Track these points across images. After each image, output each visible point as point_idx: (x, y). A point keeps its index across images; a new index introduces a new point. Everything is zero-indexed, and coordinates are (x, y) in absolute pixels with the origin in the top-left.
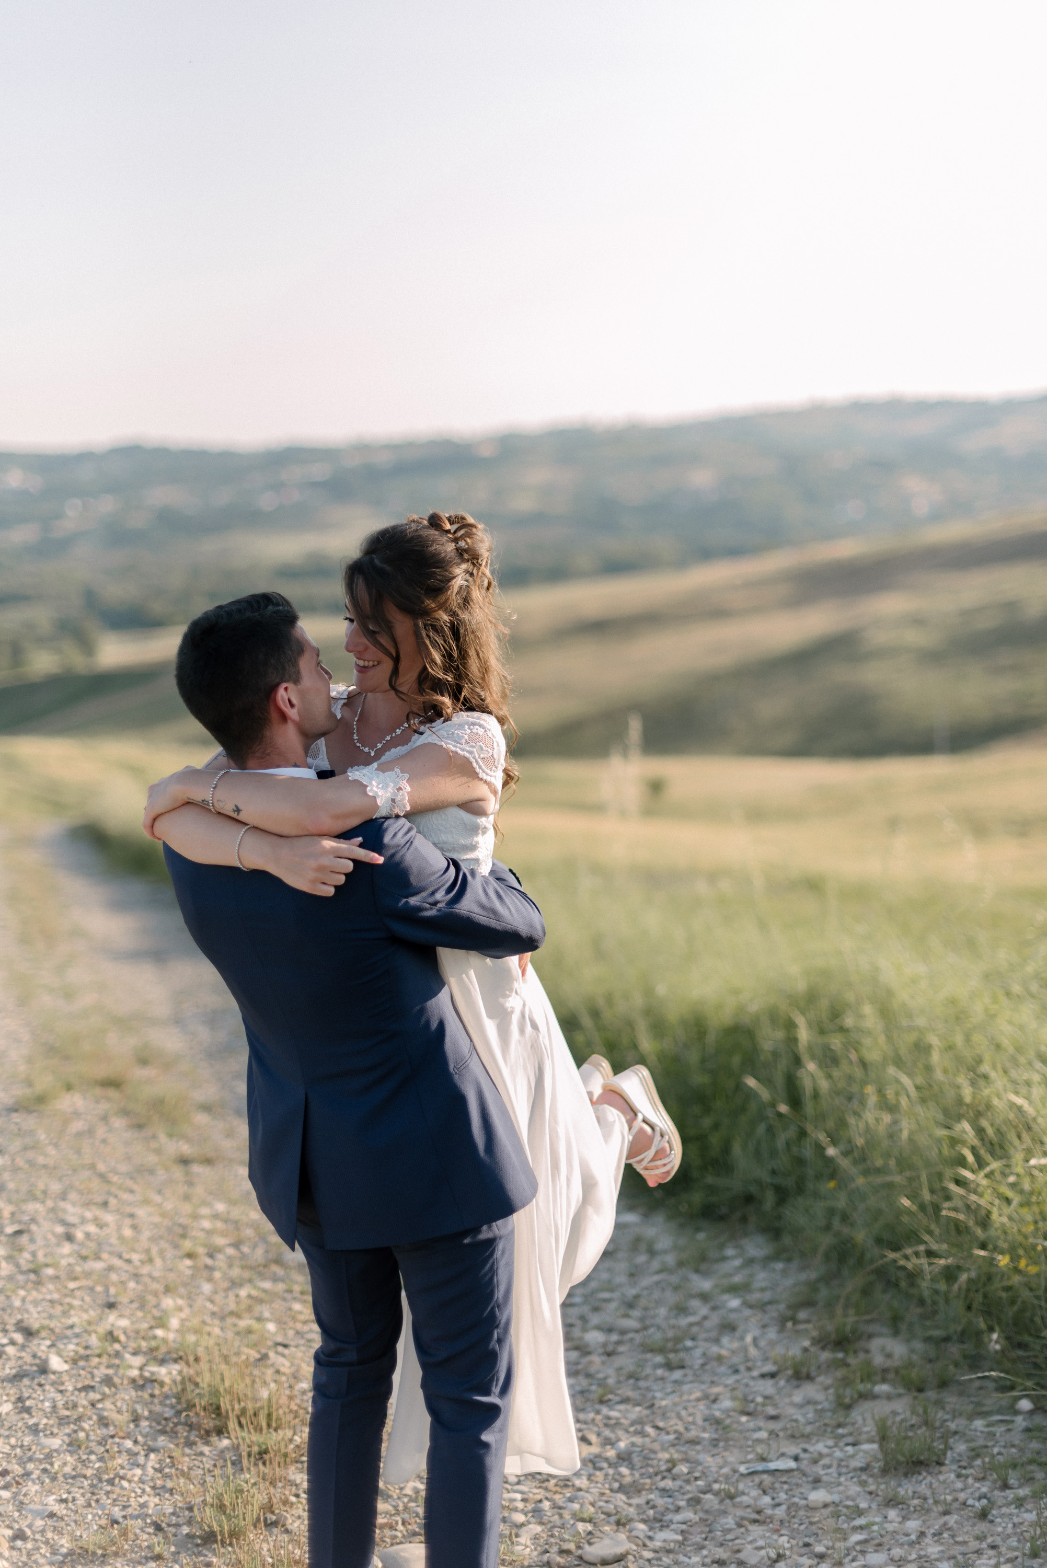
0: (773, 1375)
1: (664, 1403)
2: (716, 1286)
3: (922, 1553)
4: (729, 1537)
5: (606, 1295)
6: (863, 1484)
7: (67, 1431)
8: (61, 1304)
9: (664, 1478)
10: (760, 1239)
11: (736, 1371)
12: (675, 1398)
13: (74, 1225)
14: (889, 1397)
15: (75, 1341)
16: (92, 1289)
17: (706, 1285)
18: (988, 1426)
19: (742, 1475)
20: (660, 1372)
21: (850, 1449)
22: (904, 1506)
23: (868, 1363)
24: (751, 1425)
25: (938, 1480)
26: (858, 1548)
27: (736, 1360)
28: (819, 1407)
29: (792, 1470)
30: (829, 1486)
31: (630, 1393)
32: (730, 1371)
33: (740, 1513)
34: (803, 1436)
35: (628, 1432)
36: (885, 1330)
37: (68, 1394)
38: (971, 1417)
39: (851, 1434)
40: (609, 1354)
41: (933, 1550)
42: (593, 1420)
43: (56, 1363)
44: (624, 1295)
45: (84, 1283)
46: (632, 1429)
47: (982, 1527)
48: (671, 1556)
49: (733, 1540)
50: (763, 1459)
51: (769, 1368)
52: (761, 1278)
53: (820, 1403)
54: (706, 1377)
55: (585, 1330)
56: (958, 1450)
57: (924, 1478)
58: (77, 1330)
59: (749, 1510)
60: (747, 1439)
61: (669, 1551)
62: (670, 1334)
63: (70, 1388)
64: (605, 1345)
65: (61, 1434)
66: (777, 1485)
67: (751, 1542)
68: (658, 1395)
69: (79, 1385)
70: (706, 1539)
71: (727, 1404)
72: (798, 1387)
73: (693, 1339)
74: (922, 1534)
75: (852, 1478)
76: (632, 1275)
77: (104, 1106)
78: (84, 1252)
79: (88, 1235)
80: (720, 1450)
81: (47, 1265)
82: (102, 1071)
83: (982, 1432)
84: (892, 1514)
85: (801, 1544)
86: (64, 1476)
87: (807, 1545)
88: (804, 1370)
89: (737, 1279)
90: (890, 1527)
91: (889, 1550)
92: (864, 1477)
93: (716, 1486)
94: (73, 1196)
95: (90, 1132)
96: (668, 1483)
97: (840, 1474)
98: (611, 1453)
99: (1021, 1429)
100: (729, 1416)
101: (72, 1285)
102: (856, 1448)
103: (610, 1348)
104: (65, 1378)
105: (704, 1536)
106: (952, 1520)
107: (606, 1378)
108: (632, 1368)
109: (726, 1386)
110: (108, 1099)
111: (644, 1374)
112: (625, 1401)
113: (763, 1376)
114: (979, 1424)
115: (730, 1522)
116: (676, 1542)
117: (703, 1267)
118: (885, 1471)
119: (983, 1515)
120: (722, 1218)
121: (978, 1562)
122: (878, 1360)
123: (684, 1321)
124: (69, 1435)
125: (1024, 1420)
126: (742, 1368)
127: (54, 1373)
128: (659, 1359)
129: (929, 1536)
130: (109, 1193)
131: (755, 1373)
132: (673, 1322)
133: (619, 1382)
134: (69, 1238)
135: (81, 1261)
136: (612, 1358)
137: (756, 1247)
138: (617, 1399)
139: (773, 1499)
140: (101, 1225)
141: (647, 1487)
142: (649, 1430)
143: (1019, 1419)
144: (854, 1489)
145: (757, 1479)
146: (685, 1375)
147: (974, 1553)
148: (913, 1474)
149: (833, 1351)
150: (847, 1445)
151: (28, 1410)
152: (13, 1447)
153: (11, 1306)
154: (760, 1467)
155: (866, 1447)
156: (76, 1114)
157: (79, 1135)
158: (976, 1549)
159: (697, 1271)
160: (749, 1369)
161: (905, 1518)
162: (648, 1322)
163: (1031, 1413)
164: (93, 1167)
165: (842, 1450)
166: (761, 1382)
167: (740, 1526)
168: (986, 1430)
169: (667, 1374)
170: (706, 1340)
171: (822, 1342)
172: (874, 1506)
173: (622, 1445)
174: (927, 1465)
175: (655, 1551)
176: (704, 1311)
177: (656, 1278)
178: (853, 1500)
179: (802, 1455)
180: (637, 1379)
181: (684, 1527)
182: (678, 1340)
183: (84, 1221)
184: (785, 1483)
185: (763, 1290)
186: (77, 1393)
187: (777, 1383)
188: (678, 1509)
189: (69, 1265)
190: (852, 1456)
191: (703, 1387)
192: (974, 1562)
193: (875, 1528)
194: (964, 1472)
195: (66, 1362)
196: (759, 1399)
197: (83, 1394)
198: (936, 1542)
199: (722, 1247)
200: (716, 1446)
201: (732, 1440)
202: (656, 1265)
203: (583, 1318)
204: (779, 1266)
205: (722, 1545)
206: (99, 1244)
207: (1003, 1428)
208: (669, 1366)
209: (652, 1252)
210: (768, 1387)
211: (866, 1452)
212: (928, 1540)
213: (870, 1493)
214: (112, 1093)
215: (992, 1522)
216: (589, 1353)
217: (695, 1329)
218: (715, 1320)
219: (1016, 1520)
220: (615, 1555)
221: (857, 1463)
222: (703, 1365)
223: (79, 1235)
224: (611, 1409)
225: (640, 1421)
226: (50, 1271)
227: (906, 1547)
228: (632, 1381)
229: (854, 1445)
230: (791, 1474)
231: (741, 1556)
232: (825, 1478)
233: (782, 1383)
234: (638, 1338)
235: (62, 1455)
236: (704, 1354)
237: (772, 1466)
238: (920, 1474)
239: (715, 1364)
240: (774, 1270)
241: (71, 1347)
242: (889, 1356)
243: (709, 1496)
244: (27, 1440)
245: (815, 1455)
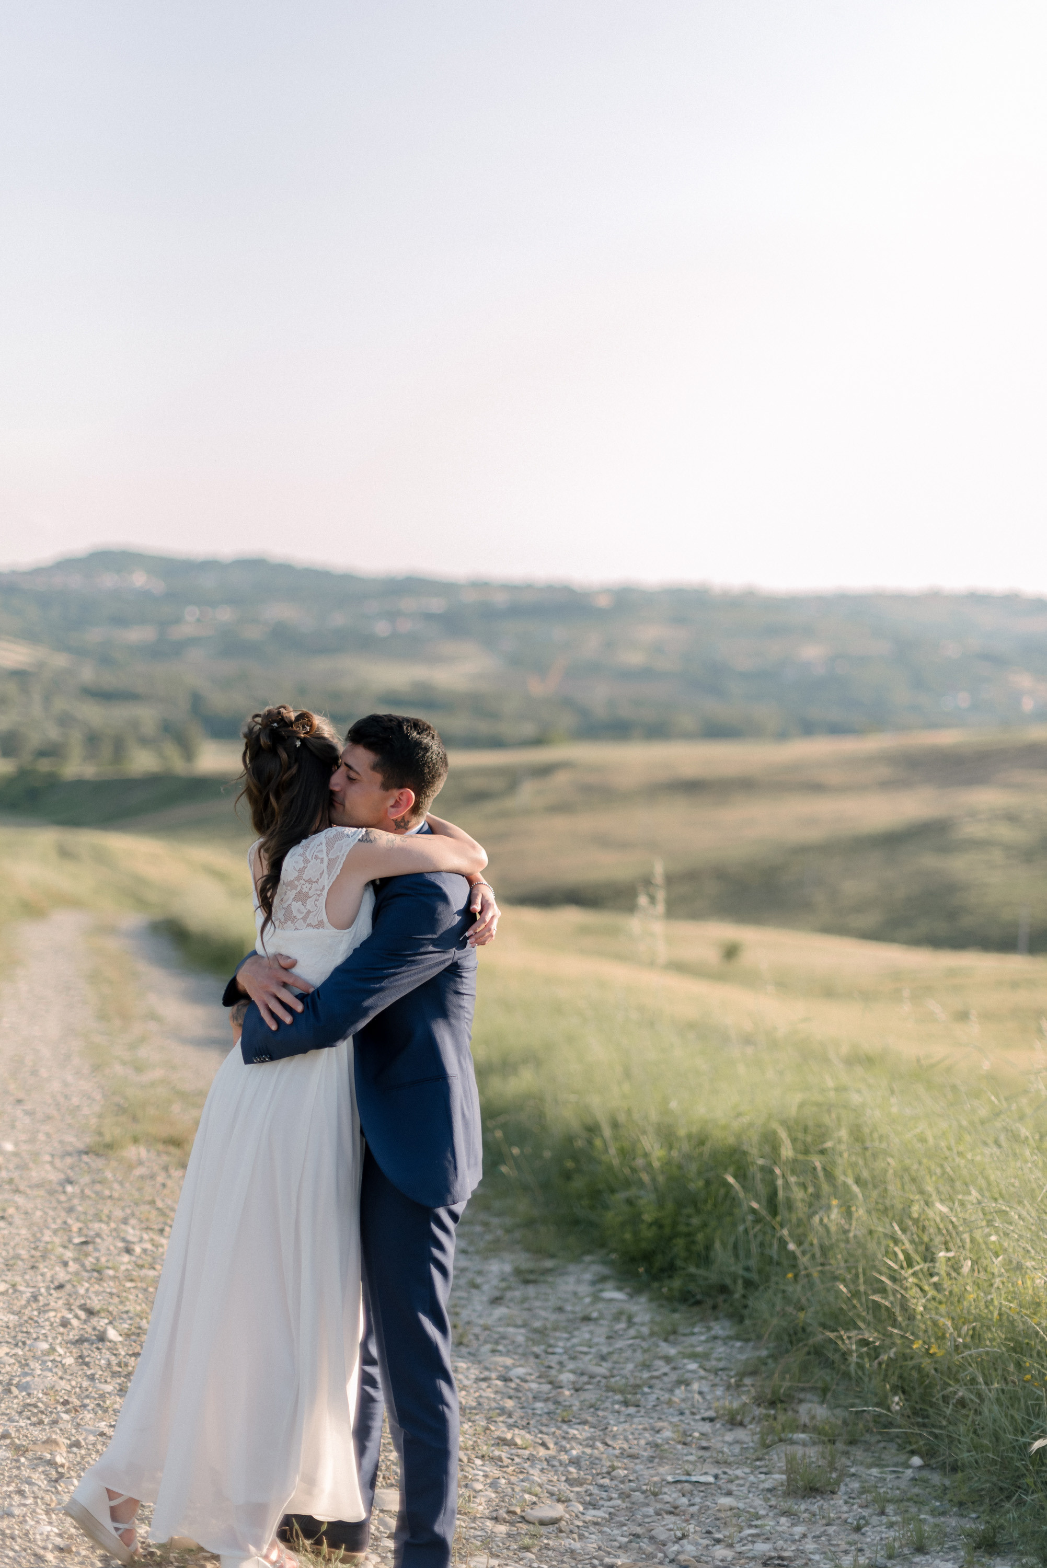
0: (711, 1420)
1: (615, 1429)
2: (680, 1353)
3: (801, 1548)
4: (647, 1520)
5: (585, 1349)
6: (767, 1500)
7: (119, 1381)
8: (118, 1297)
9: (603, 1478)
10: (727, 1323)
11: (682, 1414)
12: (627, 1426)
13: (133, 1243)
14: (804, 1444)
15: (129, 1322)
16: (145, 1290)
17: (672, 1351)
18: (881, 1473)
19: (669, 1483)
20: (617, 1407)
21: (762, 1477)
22: (796, 1517)
23: (795, 1420)
24: (685, 1451)
25: (829, 1504)
26: (750, 1539)
27: (683, 1405)
28: (745, 1446)
29: (710, 1484)
30: (738, 1498)
31: (590, 1419)
32: (678, 1413)
33: (659, 1506)
34: (725, 1462)
35: (581, 1444)
36: (815, 1398)
37: (121, 1357)
38: (870, 1466)
39: (767, 1466)
40: (577, 1390)
41: (810, 1546)
42: (554, 1433)
43: (112, 1334)
44: (600, 1350)
45: (139, 1285)
46: (585, 1443)
47: (856, 1537)
48: (597, 1527)
49: (649, 1523)
50: (689, 1474)
51: (711, 1414)
52: (720, 1350)
53: (747, 1443)
54: (655, 1415)
55: (560, 1372)
56: (851, 1487)
57: (818, 1501)
58: (131, 1315)
59: (667, 1505)
60: (679, 1459)
61: (596, 1524)
62: (632, 1381)
63: (123, 1353)
64: (574, 1383)
65: (113, 1382)
66: (695, 1492)
67: (664, 1525)
68: (612, 1422)
69: (131, 1352)
70: (628, 1520)
71: (667, 1434)
72: (731, 1430)
73: (650, 1387)
74: (805, 1536)
75: (759, 1495)
76: (609, 1338)
77: (165, 1159)
78: (140, 1262)
79: (145, 1251)
80: (655, 1464)
81: (108, 1268)
82: (164, 1131)
83: (875, 1477)
84: (783, 1520)
85: (704, 1531)
86: (114, 1410)
87: (709, 1532)
88: (739, 1418)
89: (699, 1349)
90: (779, 1529)
91: (775, 1543)
92: (769, 1496)
93: (644, 1488)
94: (133, 1221)
95: (152, 1177)
96: (606, 1481)
97: (749, 1492)
98: (564, 1457)
99: (908, 1478)
100: (668, 1443)
101: (129, 1285)
102: (768, 1476)
103: (578, 1386)
104: (119, 1346)
105: (627, 1518)
106: (831, 1530)
107: (571, 1406)
108: (593, 1401)
109: (671, 1423)
110: (168, 1154)
111: (602, 1407)
112: (584, 1423)
113: (703, 1419)
114: (875, 1471)
115: (650, 1511)
116: (603, 1518)
117: (672, 1338)
118: (787, 1494)
119: (858, 1529)
120: (698, 1303)
121: (844, 1558)
122: (804, 1418)
123: (646, 1375)
124: (120, 1384)
125: (913, 1472)
126: (687, 1412)
127: (110, 1341)
128: (618, 1397)
129: (810, 1538)
130: (165, 1224)
131: (698, 1417)
132: (637, 1374)
133: (581, 1409)
134: (128, 1251)
135: (137, 1269)
136: (580, 1393)
137: (720, 1328)
138: (578, 1421)
139: (690, 1500)
140: (156, 1246)
141: (588, 1482)
142: (598, 1444)
143: (909, 1472)
144: (758, 1502)
145: (679, 1486)
146: (638, 1412)
147: (842, 1552)
148: (809, 1498)
149: (766, 1408)
150: (761, 1473)
151: (87, 1364)
152: (73, 1387)
153: (76, 1293)
154: (684, 1478)
155: (777, 1476)
156: (140, 1163)
157: (142, 1177)
158: (844, 1549)
159: (666, 1340)
160: (693, 1414)
161: (793, 1525)
162: (615, 1372)
163: (920, 1468)
164: (152, 1202)
165: (756, 1477)
166: (702, 1423)
167: (658, 1514)
168: (879, 1475)
169: (623, 1409)
170: (662, 1389)
171: (758, 1401)
172: (771, 1514)
173: (574, 1452)
174: (822, 1492)
175: (584, 1522)
176: (666, 1369)
177: (631, 1342)
178: (755, 1508)
179: (722, 1476)
180: (597, 1409)
181: (612, 1510)
182: (638, 1386)
183: (141, 1240)
184: (702, 1491)
185: (719, 1360)
186: (128, 1357)
187: (715, 1425)
188: (611, 1499)
189: (127, 1270)
190: (763, 1482)
191: (651, 1421)
192: (841, 1557)
193: (768, 1528)
194: (852, 1501)
195: (121, 1335)
196: (696, 1434)
197: (133, 1359)
198: (815, 1542)
199: (693, 1325)
200: (651, 1461)
201: (666, 1458)
202: (632, 1332)
203: (561, 1363)
204: (738, 1344)
205: (640, 1525)
206: (154, 1258)
207: (894, 1476)
208: (626, 1403)
209: (630, 1322)
210: (707, 1427)
211: (774, 1479)
212: (809, 1540)
213: (771, 1507)
214: (172, 1149)
215: (863, 1534)
216: (561, 1387)
217: (653, 1381)
218: (674, 1376)
219: (884, 1535)
220: (552, 1518)
221: (767, 1485)
222: (654, 1406)
223: (138, 1249)
224: (571, 1427)
225: (592, 1438)
226: (111, 1272)
227: (789, 1543)
228: (592, 1410)
229: (766, 1474)
230: (708, 1487)
231: (653, 1533)
232: (735, 1493)
233: (718, 1426)
234: (604, 1381)
235: (113, 1397)
236: (658, 1399)
237: (694, 1479)
238: (815, 1498)
239: (665, 1406)
240: (733, 1346)
241: (126, 1326)
242: (813, 1418)
243: (637, 1493)
244: (85, 1384)
245: (733, 1477)
